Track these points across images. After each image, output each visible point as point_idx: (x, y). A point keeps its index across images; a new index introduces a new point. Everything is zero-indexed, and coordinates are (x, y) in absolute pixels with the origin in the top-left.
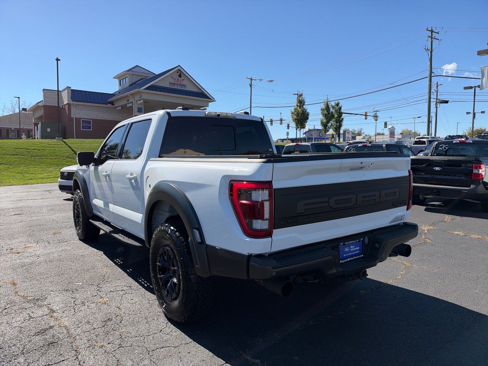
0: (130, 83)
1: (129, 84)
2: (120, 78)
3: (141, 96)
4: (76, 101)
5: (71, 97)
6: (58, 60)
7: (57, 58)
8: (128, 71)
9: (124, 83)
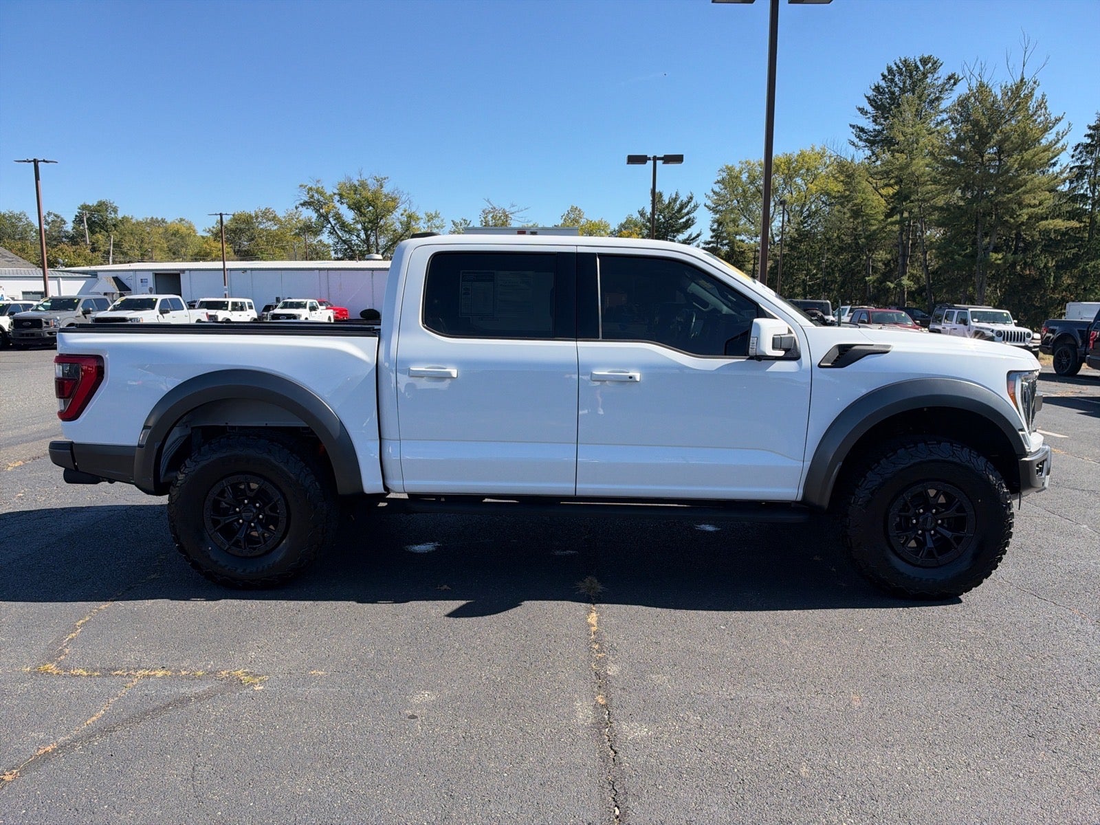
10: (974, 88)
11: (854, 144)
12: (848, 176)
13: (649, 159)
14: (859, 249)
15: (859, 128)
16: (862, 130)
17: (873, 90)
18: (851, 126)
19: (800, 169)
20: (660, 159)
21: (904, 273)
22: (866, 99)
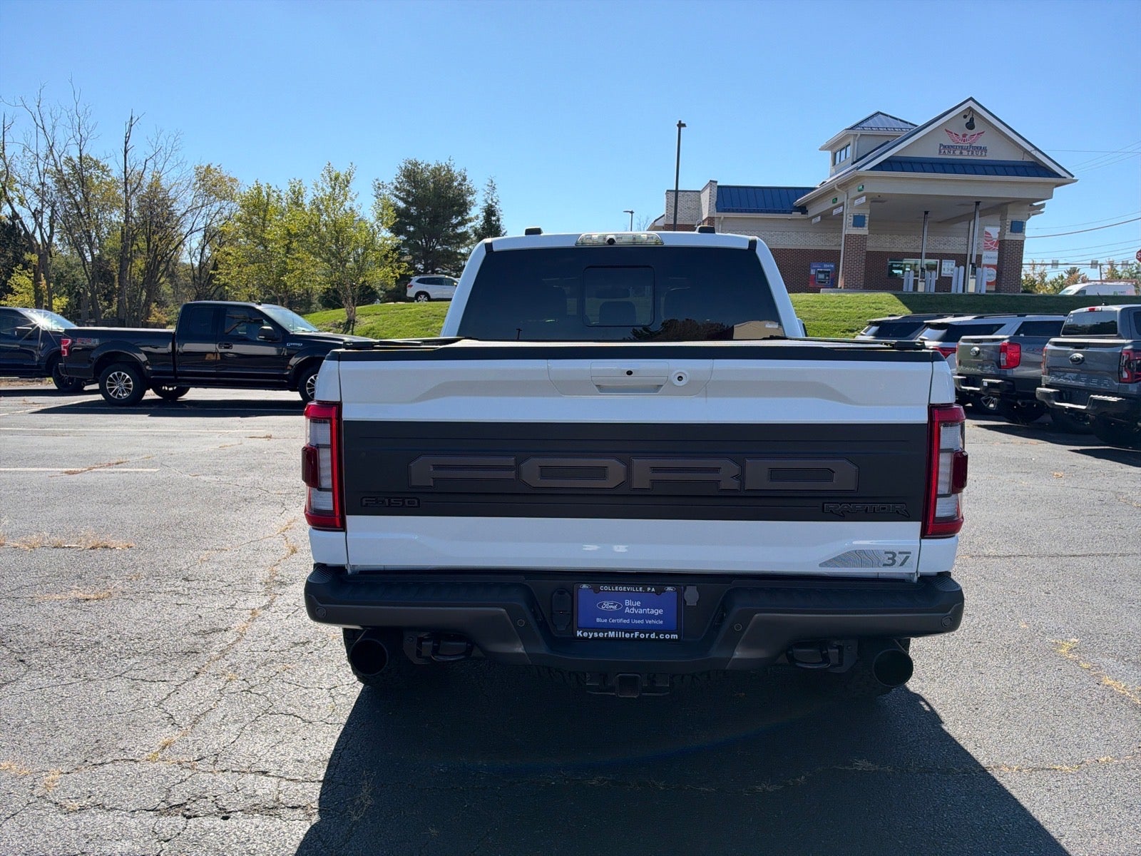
0: (855, 156)
1: (853, 159)
2: (835, 147)
3: (863, 186)
4: (725, 211)
5: (717, 202)
6: (681, 125)
7: (680, 122)
8: (852, 128)
9: (843, 158)
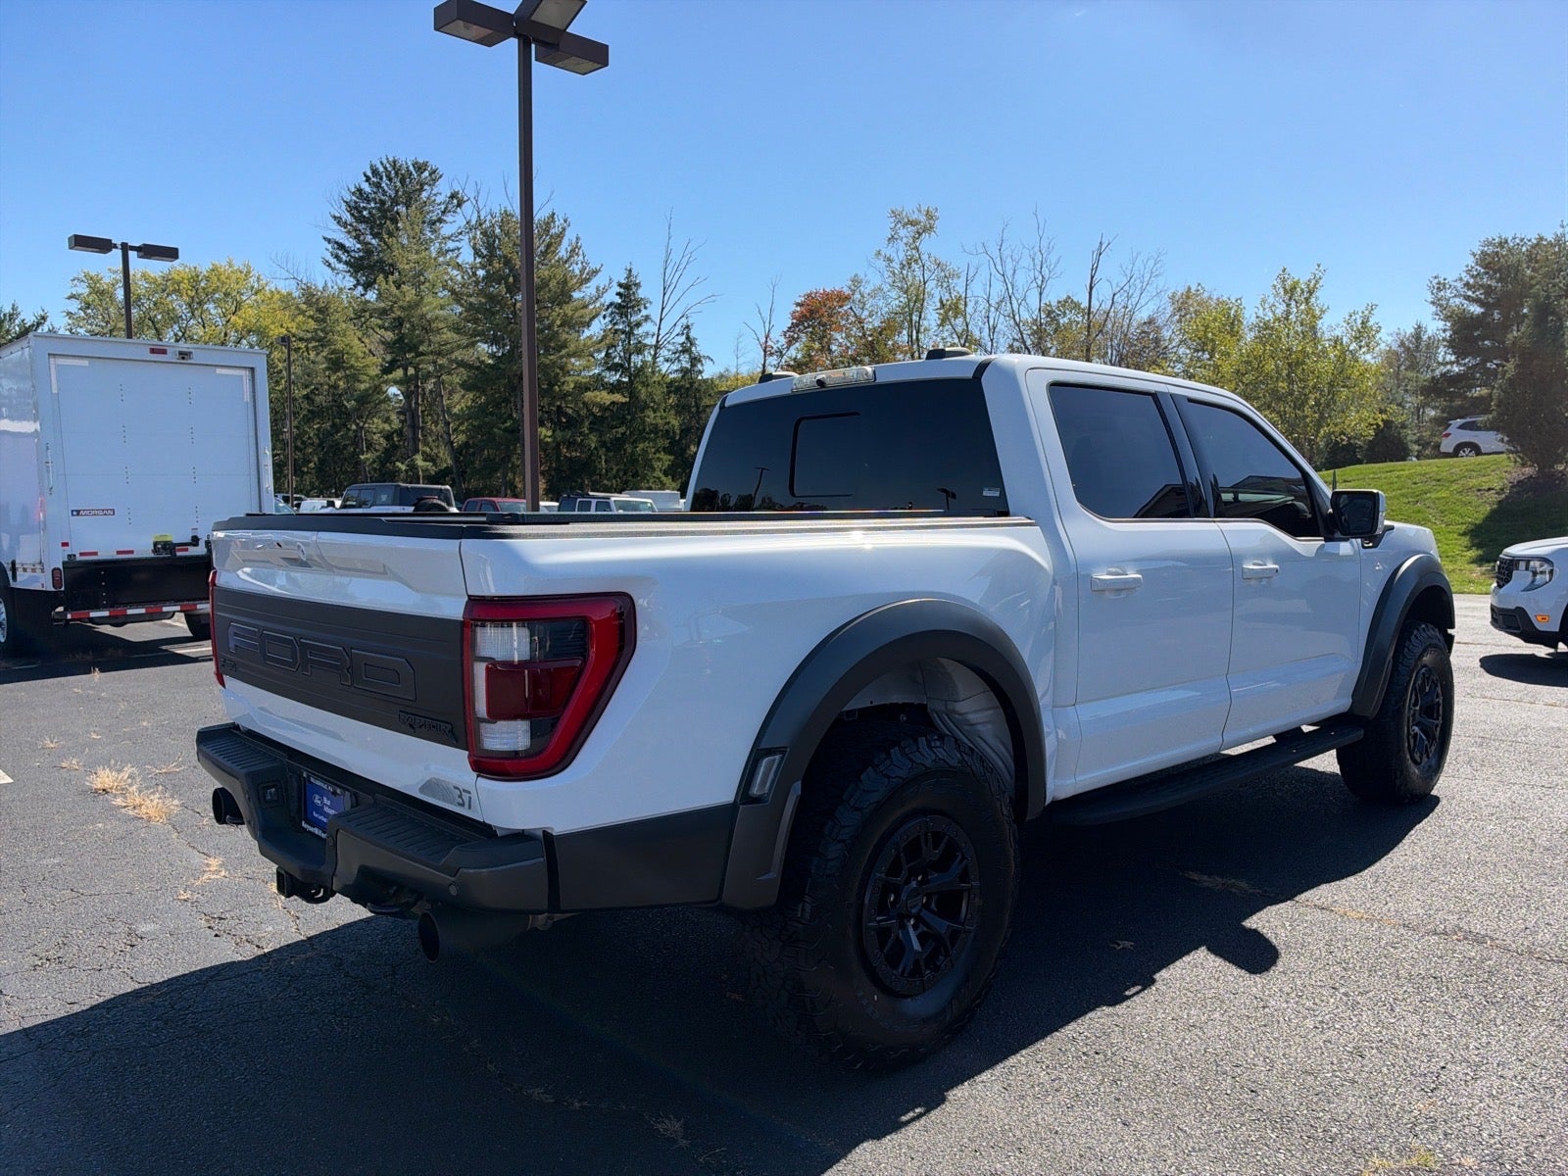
10: (498, 215)
11: (329, 265)
12: (319, 310)
13: (115, 246)
14: (346, 415)
15: (336, 243)
16: (341, 247)
17: (353, 194)
18: (325, 238)
19: (215, 291)
20: (133, 248)
21: (416, 451)
22: (344, 204)
